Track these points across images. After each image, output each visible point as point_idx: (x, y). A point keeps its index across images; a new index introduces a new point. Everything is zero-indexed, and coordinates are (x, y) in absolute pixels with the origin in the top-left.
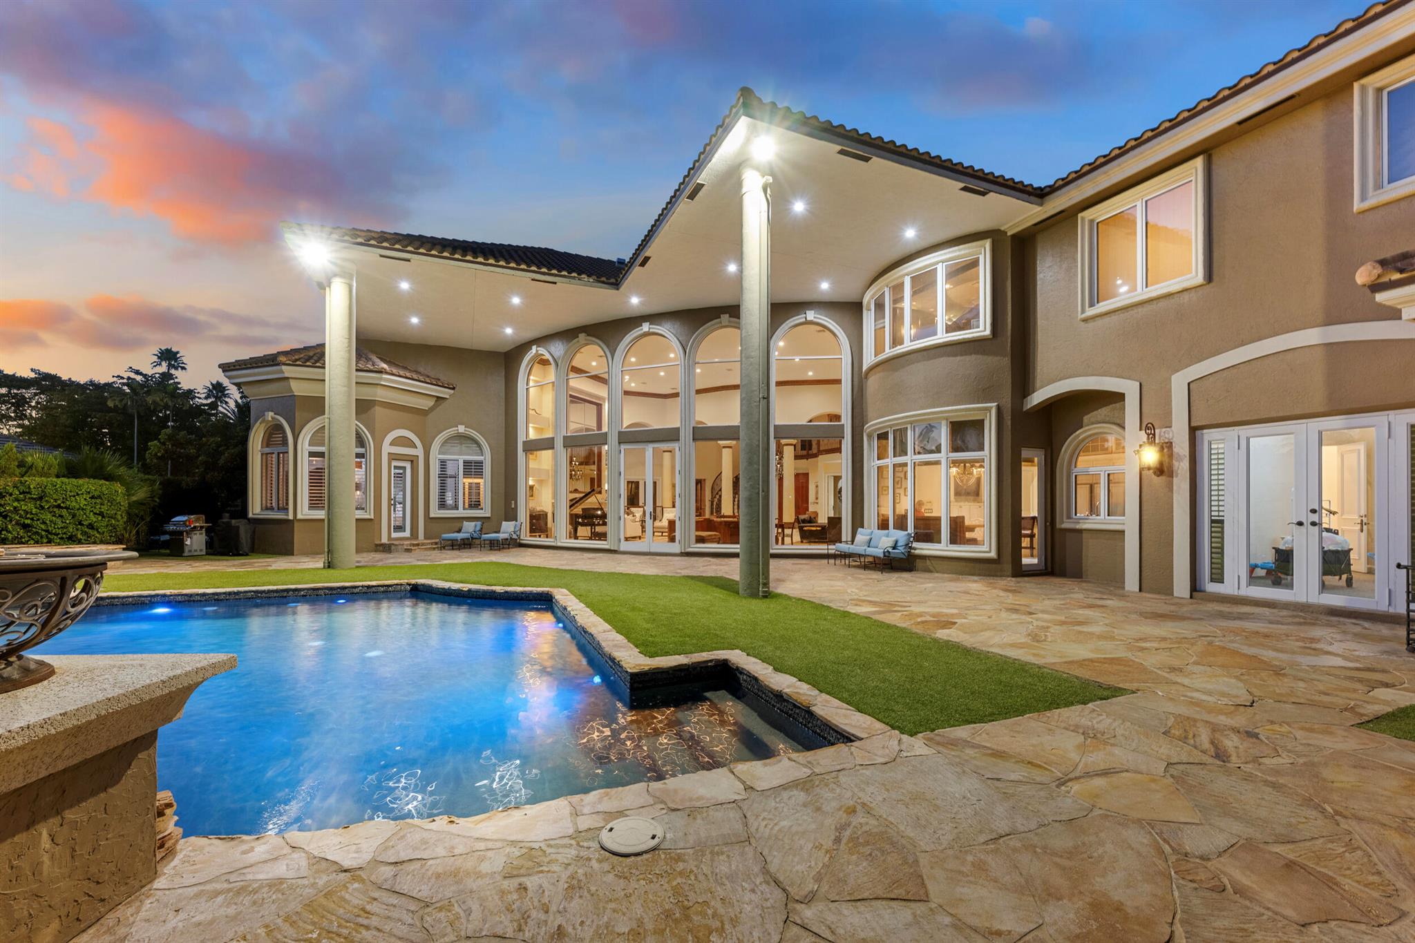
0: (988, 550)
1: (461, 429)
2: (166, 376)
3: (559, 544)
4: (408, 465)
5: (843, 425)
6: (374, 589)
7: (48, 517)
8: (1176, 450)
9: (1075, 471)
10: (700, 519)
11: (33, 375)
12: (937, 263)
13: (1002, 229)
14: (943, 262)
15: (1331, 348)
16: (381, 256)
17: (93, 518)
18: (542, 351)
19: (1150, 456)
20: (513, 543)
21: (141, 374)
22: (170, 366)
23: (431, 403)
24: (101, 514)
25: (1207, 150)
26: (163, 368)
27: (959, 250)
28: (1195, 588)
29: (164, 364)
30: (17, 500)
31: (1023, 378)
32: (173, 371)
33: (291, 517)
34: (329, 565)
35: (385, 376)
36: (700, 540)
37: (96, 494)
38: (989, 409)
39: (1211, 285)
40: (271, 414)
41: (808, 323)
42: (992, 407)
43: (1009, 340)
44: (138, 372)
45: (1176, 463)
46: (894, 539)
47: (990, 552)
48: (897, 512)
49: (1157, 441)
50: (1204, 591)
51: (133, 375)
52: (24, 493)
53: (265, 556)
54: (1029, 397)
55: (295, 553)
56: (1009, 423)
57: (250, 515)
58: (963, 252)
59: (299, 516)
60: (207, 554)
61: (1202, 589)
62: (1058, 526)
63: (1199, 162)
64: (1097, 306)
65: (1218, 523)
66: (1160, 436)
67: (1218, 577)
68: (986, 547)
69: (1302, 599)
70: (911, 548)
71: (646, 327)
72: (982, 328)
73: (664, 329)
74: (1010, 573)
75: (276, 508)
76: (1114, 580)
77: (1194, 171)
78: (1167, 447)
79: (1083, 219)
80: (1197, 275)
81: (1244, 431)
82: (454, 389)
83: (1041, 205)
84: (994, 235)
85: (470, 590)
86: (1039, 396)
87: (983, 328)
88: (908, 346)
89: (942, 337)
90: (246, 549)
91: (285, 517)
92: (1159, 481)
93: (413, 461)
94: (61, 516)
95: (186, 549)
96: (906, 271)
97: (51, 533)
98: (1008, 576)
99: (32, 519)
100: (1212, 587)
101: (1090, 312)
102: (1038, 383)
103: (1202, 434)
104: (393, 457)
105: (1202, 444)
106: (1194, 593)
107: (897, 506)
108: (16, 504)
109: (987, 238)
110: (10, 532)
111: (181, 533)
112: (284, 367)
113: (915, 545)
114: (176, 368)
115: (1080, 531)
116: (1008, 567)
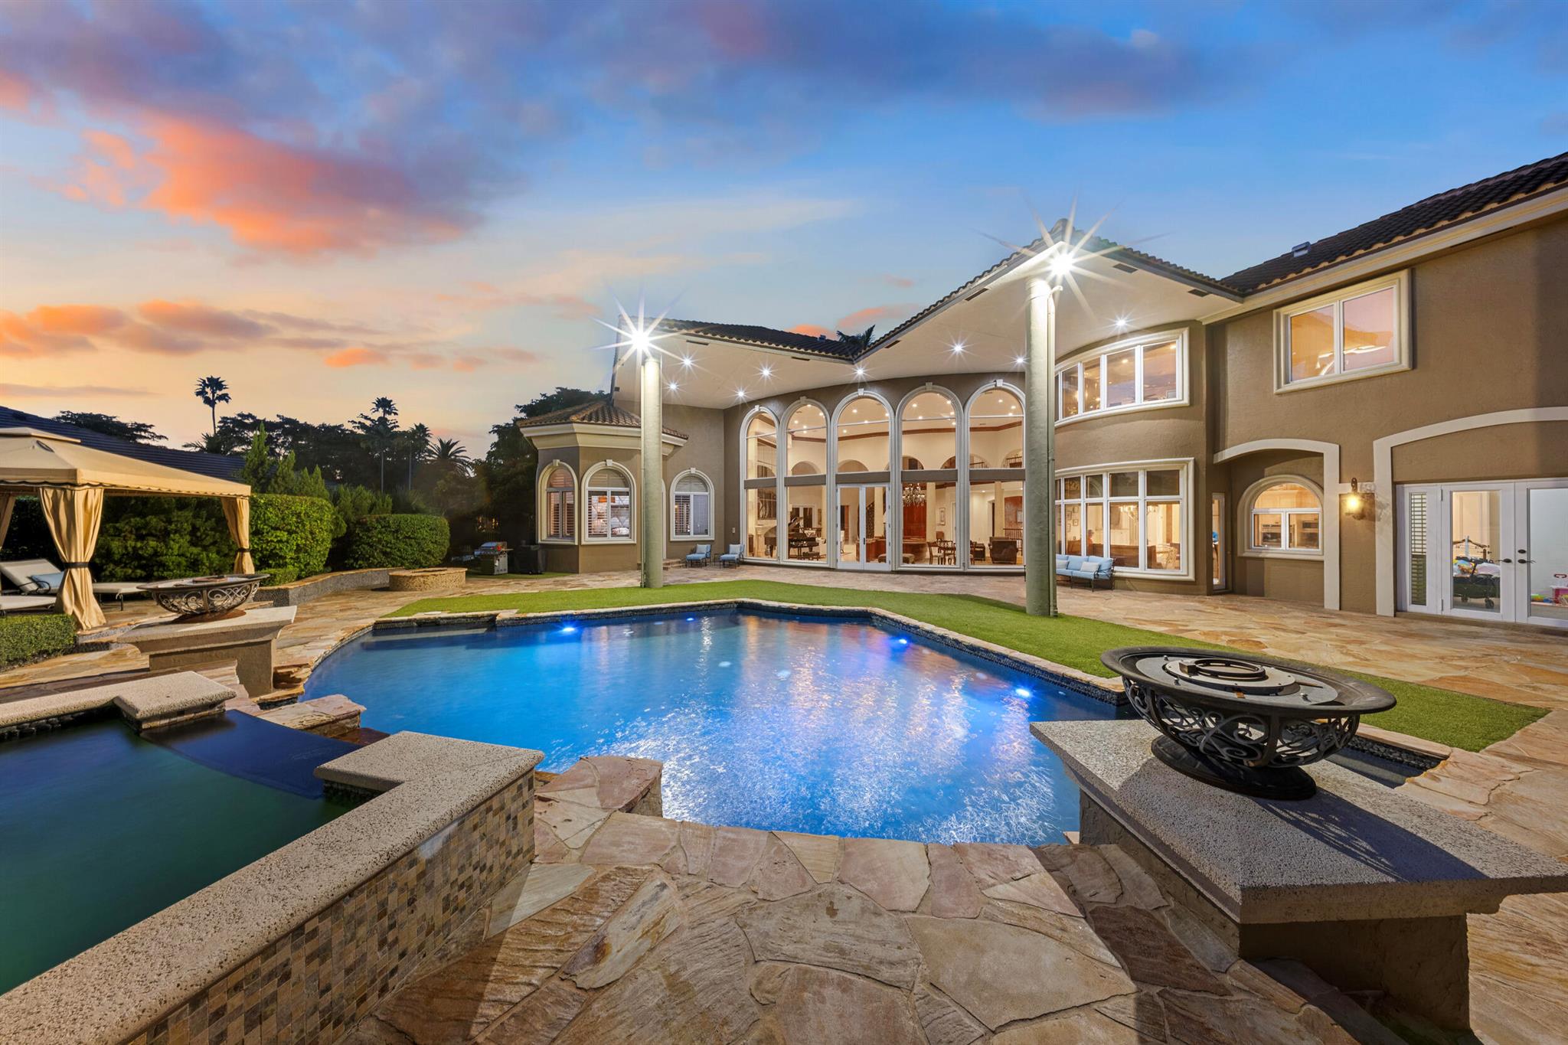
0: (1185, 573)
1: (693, 471)
2: (383, 420)
3: (782, 563)
5: (1024, 470)
6: (712, 607)
7: (402, 545)
8: (1378, 499)
9: (1254, 511)
10: (871, 541)
11: (278, 420)
12: (1136, 345)
13: (1198, 319)
14: (1141, 344)
15: (1541, 425)
16: (688, 341)
17: (431, 546)
18: (763, 409)
19: (1353, 504)
20: (740, 563)
21: (370, 419)
22: (385, 412)
23: (671, 450)
24: (436, 542)
25: (1411, 267)
26: (380, 413)
27: (1159, 336)
28: (1398, 610)
29: (381, 410)
30: (380, 533)
31: (1215, 438)
32: (387, 416)
33: (576, 544)
34: (646, 585)
36: (906, 560)
37: (433, 526)
38: (1187, 463)
39: (1415, 371)
40: (558, 461)
41: (997, 388)
42: (1189, 461)
43: (1204, 407)
44: (366, 418)
45: (1378, 511)
46: (1098, 564)
47: (1188, 575)
48: (1068, 539)
49: (1359, 491)
50: (1406, 611)
51: (363, 420)
52: (385, 527)
53: (556, 574)
54: (1219, 453)
55: (580, 571)
56: (1204, 473)
57: (539, 541)
58: (1161, 338)
59: (583, 543)
60: (509, 572)
61: (1404, 609)
62: (1239, 554)
63: (1403, 275)
64: (1291, 383)
65: (1419, 561)
66: (1361, 488)
67: (1420, 598)
68: (1185, 571)
69: (1510, 619)
70: (1113, 571)
71: (861, 392)
72: (1179, 396)
73: (874, 393)
74: (1205, 592)
75: (561, 535)
76: (1312, 599)
77: (1397, 281)
78: (1369, 497)
79: (1278, 315)
80: (1401, 362)
81: (1447, 487)
82: (687, 439)
83: (1242, 302)
84: (1191, 324)
85: (799, 608)
86: (1228, 453)
87: (1181, 395)
88: (1104, 409)
89: (1139, 403)
90: (542, 569)
91: (572, 543)
92: (1360, 524)
94: (411, 545)
95: (496, 569)
96: (1102, 351)
97: (404, 559)
98: (1204, 595)
99: (391, 548)
100: (1413, 608)
101: (1286, 388)
102: (1228, 443)
103: (1403, 488)
105: (1403, 496)
106: (1398, 613)
107: (1068, 534)
108: (379, 536)
109: (1186, 327)
110: (375, 558)
111: (492, 557)
112: (574, 425)
113: (1116, 568)
114: (390, 413)
115: (1262, 559)
116: (1204, 588)
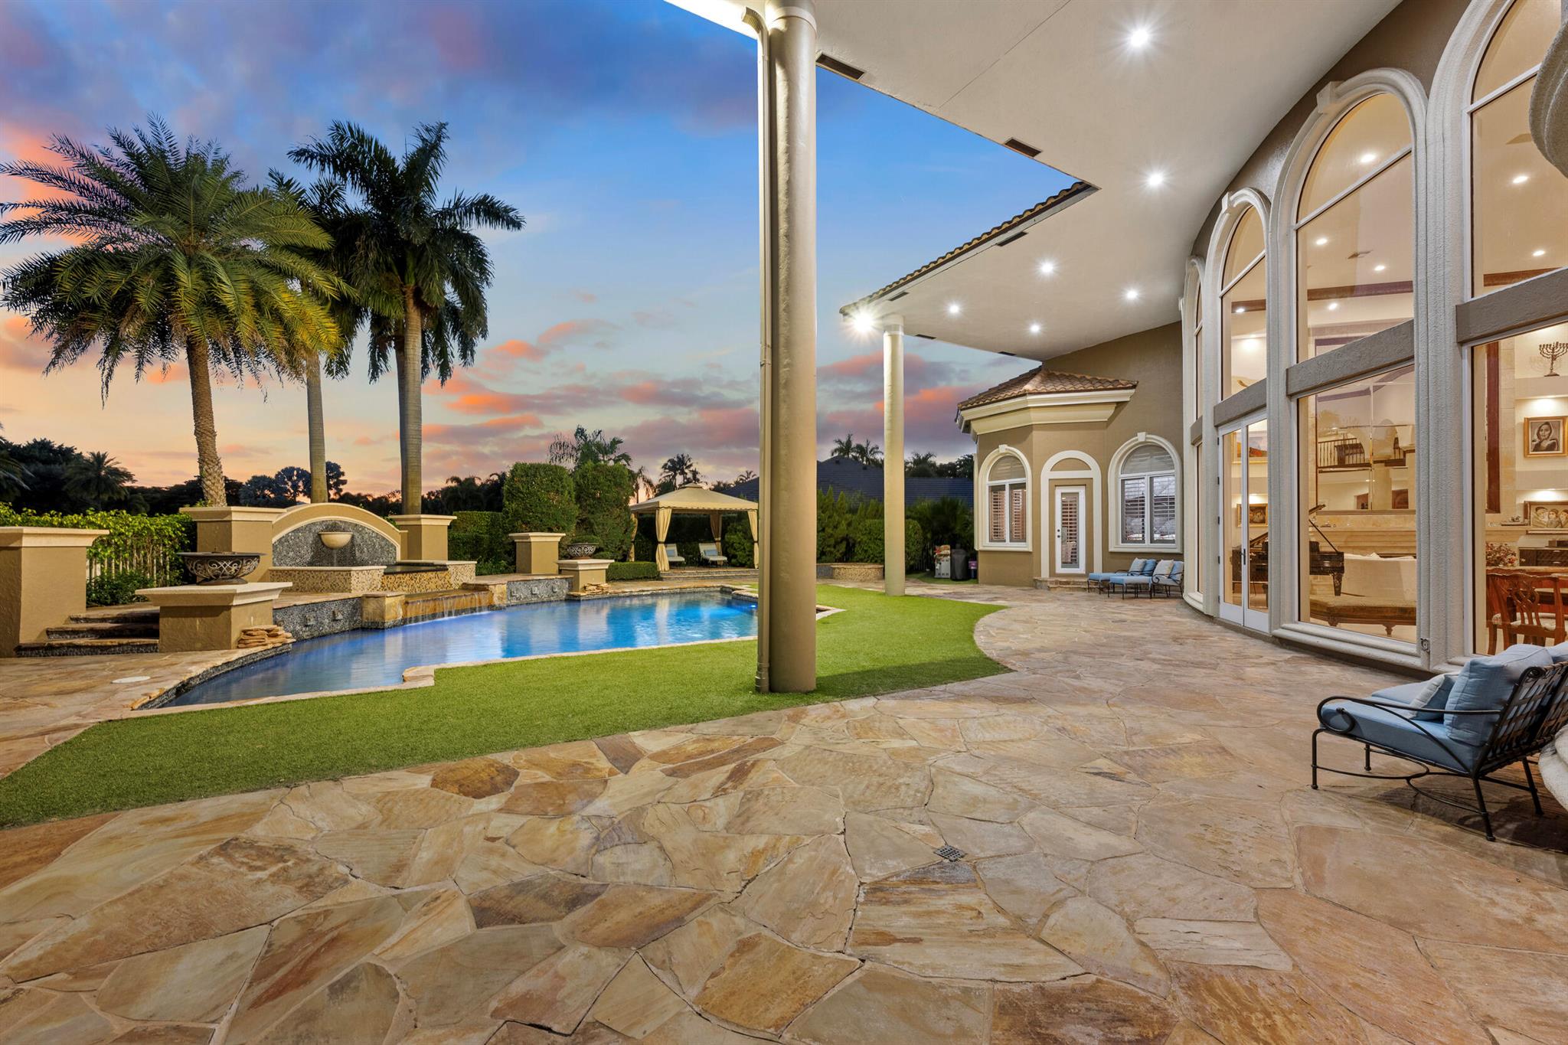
1: (1141, 437)
4: (1082, 492)
16: (892, 300)
23: (1110, 411)
33: (977, 549)
35: (1029, 398)
55: (979, 581)
59: (980, 547)
82: (1134, 387)
93: (1087, 484)
95: (937, 572)
104: (1055, 484)
112: (962, 413)
